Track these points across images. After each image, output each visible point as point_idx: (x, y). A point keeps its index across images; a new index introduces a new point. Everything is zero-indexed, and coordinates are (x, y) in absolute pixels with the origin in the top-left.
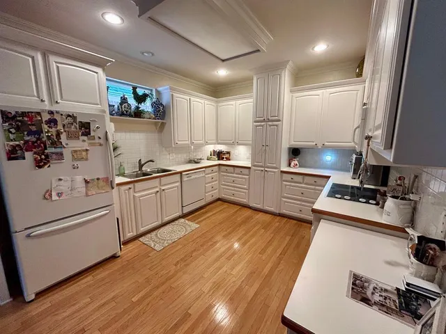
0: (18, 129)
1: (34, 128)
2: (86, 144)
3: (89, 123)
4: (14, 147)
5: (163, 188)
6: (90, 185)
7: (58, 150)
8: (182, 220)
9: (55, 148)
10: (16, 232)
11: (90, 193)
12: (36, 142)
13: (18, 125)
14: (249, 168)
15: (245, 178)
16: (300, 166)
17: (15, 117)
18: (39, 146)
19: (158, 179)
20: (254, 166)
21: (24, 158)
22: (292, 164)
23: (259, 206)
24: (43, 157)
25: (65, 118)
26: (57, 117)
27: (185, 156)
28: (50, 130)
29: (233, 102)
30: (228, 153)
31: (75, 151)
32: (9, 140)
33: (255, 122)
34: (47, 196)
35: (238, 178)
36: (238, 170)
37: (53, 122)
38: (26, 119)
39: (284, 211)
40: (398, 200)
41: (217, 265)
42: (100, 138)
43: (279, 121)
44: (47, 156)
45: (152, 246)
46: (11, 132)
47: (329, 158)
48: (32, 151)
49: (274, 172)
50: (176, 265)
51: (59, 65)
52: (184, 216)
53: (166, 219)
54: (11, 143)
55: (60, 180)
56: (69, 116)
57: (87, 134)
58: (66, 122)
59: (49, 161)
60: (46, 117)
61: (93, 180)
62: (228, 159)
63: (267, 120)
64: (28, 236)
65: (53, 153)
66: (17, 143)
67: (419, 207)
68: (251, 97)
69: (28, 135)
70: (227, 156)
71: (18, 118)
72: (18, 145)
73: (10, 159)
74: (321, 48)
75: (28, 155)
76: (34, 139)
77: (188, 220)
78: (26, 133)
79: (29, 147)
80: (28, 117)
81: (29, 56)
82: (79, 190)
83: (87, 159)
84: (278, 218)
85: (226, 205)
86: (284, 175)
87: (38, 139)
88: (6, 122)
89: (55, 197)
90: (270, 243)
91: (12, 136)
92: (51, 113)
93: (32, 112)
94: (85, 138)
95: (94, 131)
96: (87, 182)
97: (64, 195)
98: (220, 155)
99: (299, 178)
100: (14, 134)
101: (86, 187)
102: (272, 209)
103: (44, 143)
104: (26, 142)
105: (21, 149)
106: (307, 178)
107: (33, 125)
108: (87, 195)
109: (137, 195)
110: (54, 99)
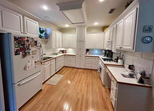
0: (18, 43)
1: (23, 43)
2: (36, 48)
3: (37, 41)
4: (17, 50)
5: (51, 64)
6: (36, 63)
7: (29, 51)
8: (56, 75)
9: (28, 50)
10: (15, 84)
11: (36, 66)
12: (23, 48)
13: (18, 42)
14: (75, 55)
15: (74, 59)
16: (89, 54)
17: (18, 39)
18: (24, 50)
19: (50, 61)
20: (77, 55)
21: (19, 54)
22: (87, 54)
23: (79, 67)
24: (25, 54)
25: (31, 39)
26: (29, 39)
27: (52, 52)
28: (27, 44)
29: (68, 35)
30: (66, 51)
31: (33, 51)
32: (16, 47)
33: (77, 41)
34: (25, 68)
35: (71, 59)
36: (71, 56)
37: (28, 41)
38: (21, 40)
39: (87, 68)
40: (122, 60)
41: (77, 85)
42: (39, 46)
43: (84, 41)
44: (26, 53)
45: (52, 84)
46: (16, 44)
47: (96, 52)
48: (22, 51)
49: (83, 56)
50: (65, 88)
51: (27, 20)
52: (56, 73)
53: (52, 75)
54: (16, 49)
55: (29, 62)
56: (32, 39)
57: (36, 45)
58: (31, 41)
59: (26, 55)
60: (26, 39)
61: (37, 61)
62: (65, 53)
63: (81, 41)
64: (19, 85)
65: (27, 52)
66: (18, 48)
67: (125, 61)
68: (76, 34)
69: (21, 45)
70: (65, 52)
71: (19, 39)
72: (18, 49)
73: (16, 55)
74: (96, 24)
75: (21, 53)
76: (23, 47)
77: (58, 74)
78: (20, 45)
79: (21, 50)
80: (21, 39)
81: (19, 16)
82: (33, 65)
83: (36, 54)
84: (85, 70)
85: (67, 68)
86: (86, 57)
87: (24, 47)
88: (15, 41)
89: (27, 69)
90: (87, 77)
91: (17, 46)
92: (27, 37)
93: (23, 37)
94: (35, 46)
95: (38, 44)
96: (35, 62)
97: (29, 68)
98: (63, 52)
99: (91, 58)
100: (17, 45)
101: (35, 64)
102: (83, 67)
103: (25, 48)
104: (20, 48)
105: (19, 51)
106: (93, 57)
107: (23, 42)
108: (35, 67)
109: (45, 67)
110: (25, 32)
